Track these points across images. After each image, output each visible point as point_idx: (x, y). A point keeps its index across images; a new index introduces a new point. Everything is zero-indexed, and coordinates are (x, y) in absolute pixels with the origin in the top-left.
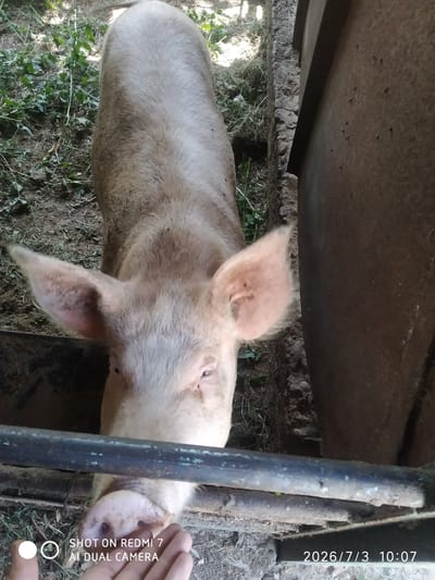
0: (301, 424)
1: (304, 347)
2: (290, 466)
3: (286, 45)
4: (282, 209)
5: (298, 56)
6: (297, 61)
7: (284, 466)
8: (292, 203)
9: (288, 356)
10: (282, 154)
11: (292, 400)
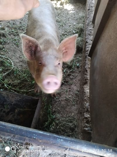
0: (87, 127)
1: (89, 105)
2: (87, 145)
3: (90, 22)
4: (86, 66)
5: (93, 25)
6: (93, 27)
7: (85, 144)
8: (89, 65)
9: (85, 107)
10: (87, 51)
11: (85, 120)
